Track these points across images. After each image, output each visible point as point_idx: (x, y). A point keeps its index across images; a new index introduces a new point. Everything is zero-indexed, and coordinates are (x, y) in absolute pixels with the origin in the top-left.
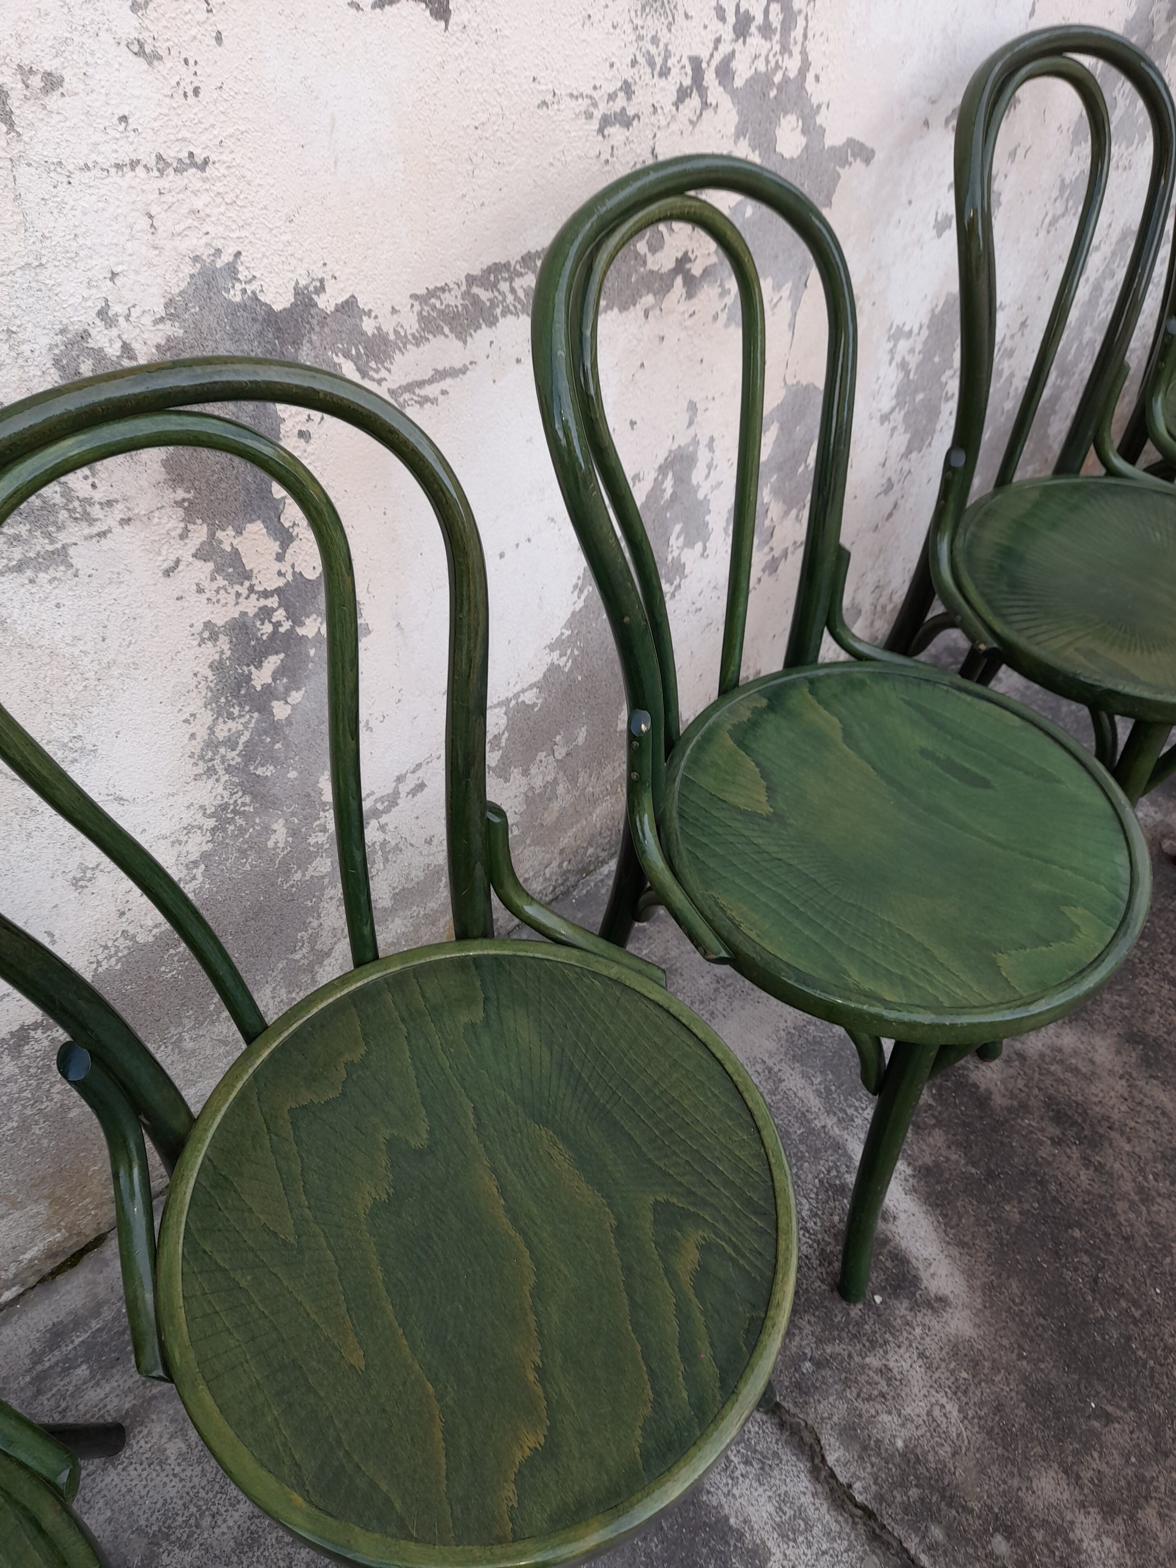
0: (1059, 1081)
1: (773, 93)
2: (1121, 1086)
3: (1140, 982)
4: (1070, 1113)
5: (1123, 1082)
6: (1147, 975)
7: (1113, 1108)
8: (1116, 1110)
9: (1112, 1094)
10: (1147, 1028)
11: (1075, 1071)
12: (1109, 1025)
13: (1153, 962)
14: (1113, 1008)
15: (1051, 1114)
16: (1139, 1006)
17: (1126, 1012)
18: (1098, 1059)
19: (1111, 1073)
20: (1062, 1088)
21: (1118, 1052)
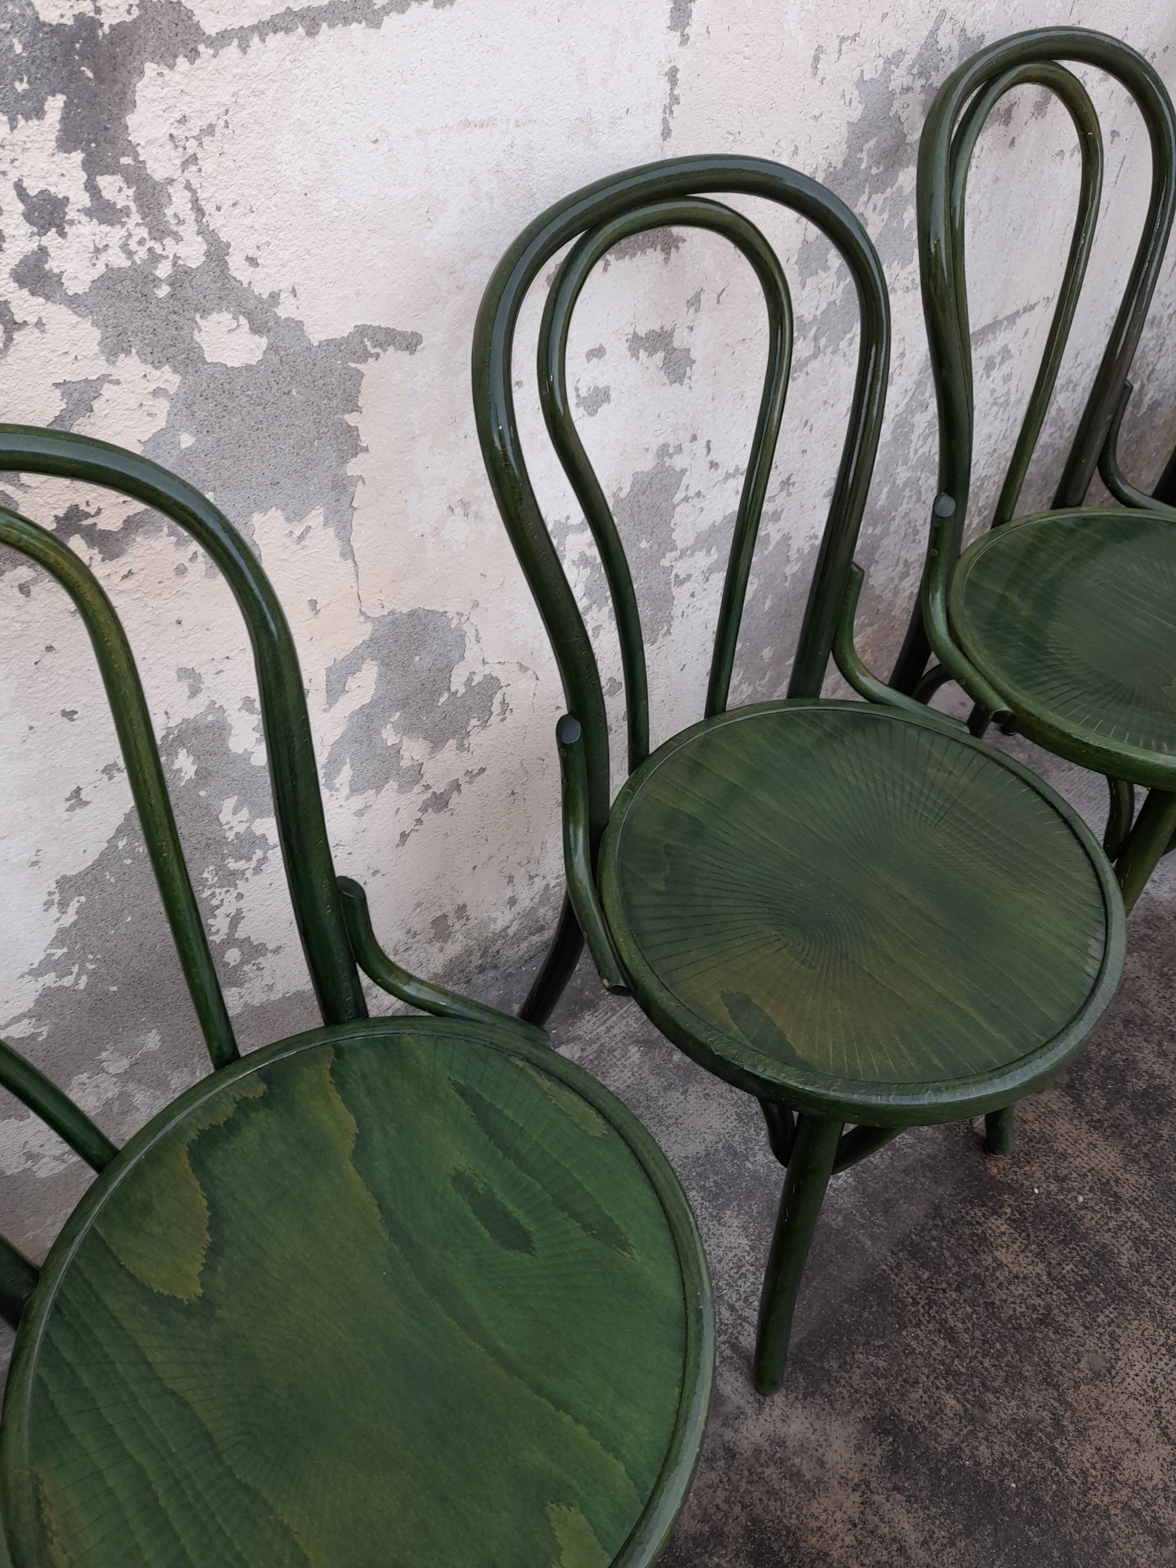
0: (773, 1494)
1: (163, 291)
2: (852, 1502)
3: (908, 1336)
4: (776, 1546)
5: (856, 1497)
6: (919, 1324)
7: (835, 1538)
8: (839, 1544)
9: (839, 1515)
10: (904, 1408)
11: (796, 1476)
12: (855, 1403)
13: (931, 1302)
14: (866, 1375)
15: (750, 1547)
16: (899, 1373)
17: (881, 1383)
18: (831, 1458)
19: (843, 1480)
20: (774, 1505)
21: (859, 1448)
